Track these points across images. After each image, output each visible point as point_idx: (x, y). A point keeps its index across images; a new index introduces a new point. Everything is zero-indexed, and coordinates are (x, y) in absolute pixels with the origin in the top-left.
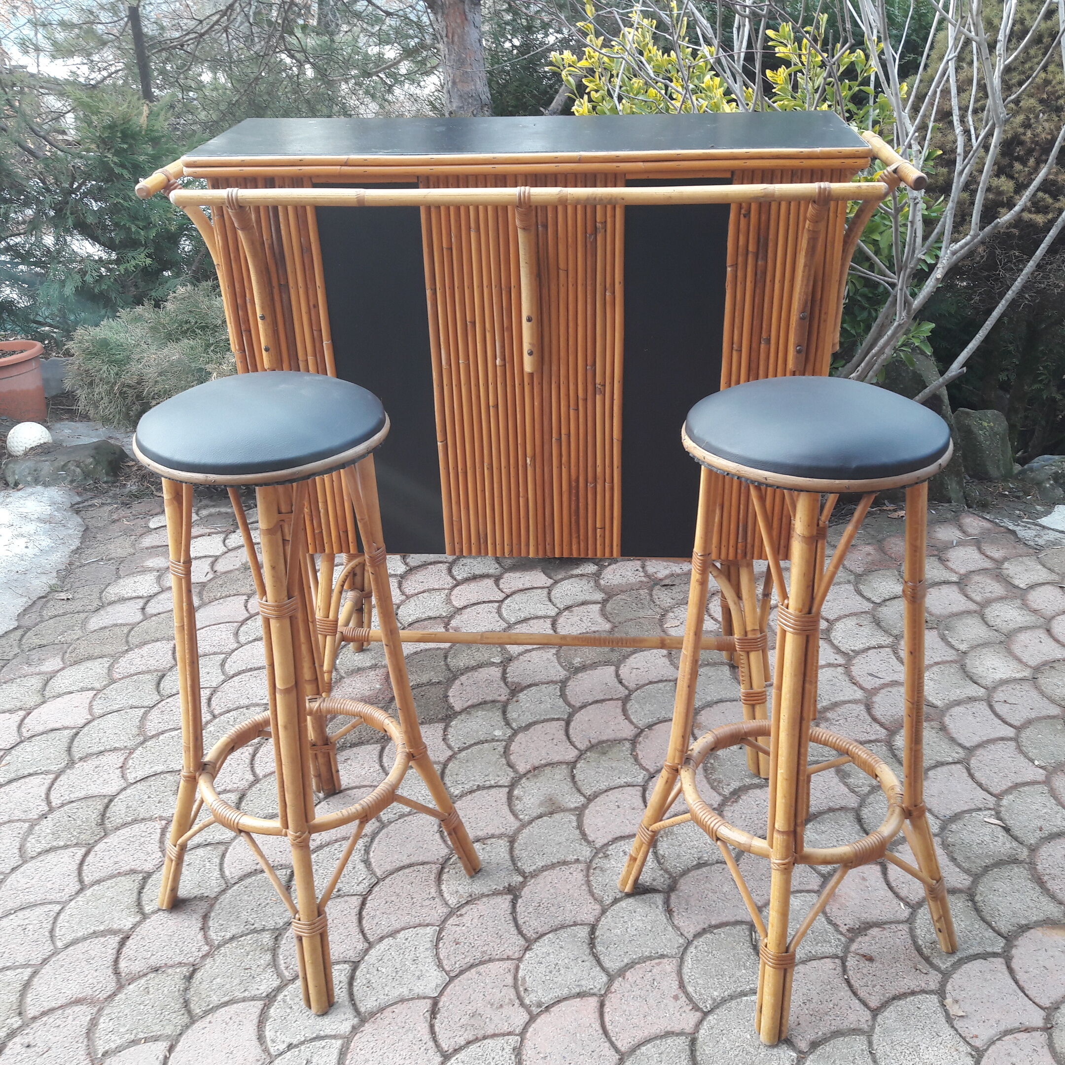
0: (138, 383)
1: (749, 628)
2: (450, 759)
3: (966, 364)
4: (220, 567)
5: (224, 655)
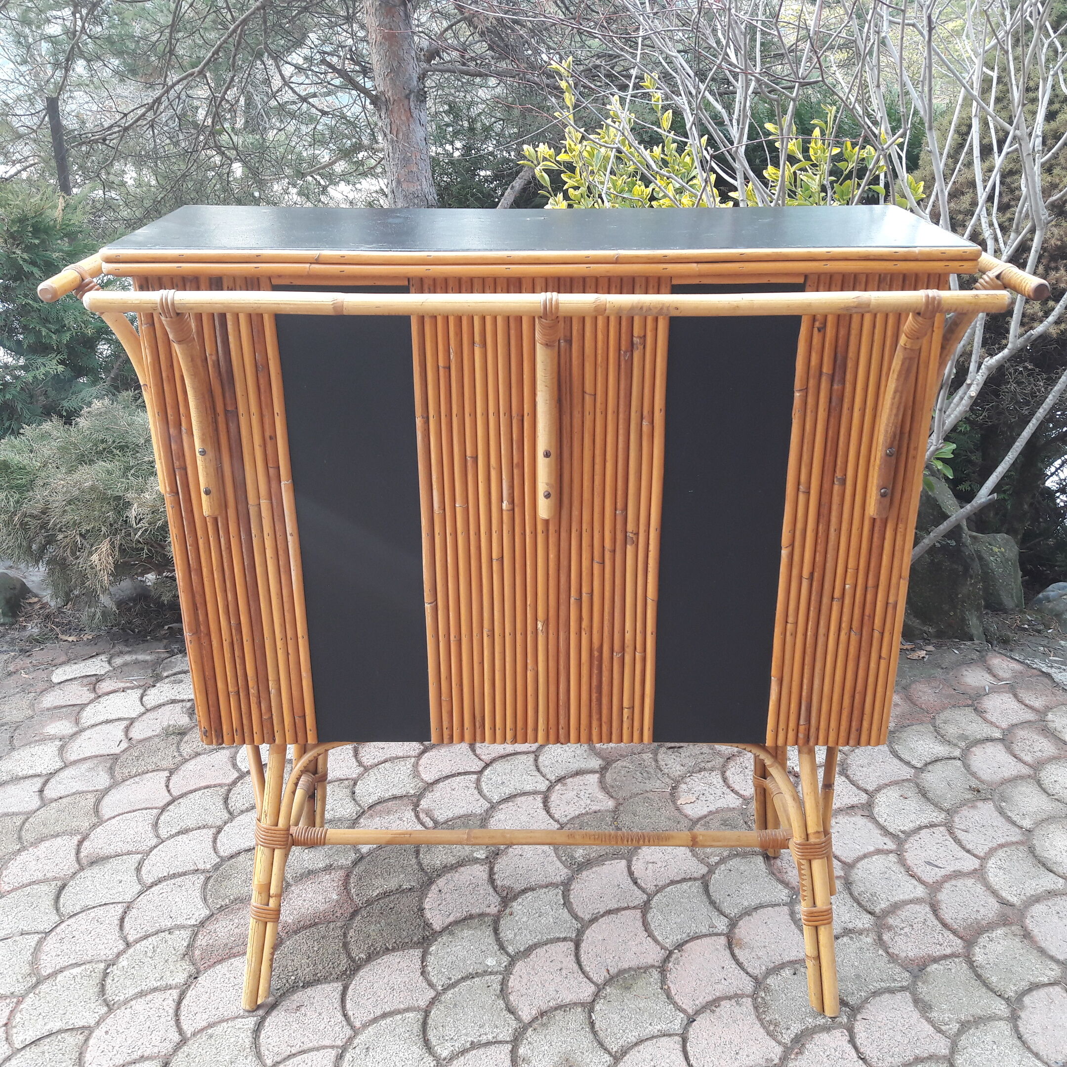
0: (43, 513)
1: (811, 830)
2: (432, 1002)
3: (997, 489)
4: (137, 733)
5: (140, 856)
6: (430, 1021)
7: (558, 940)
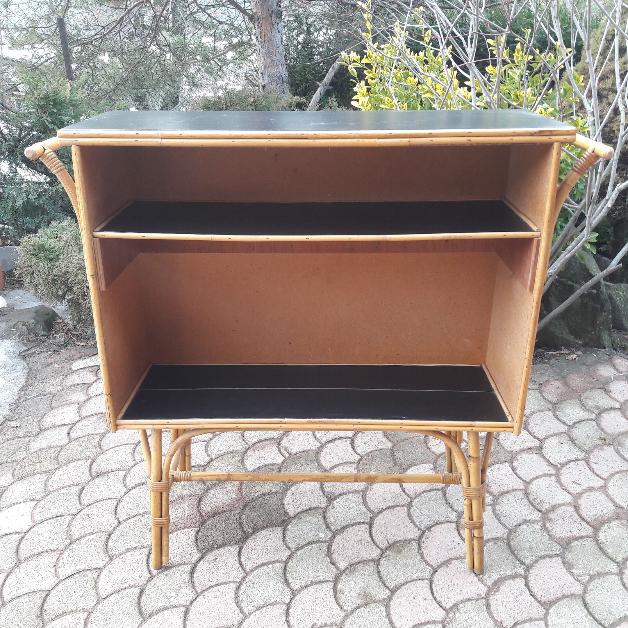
0: (65, 274)
2: (289, 557)
3: (622, 261)
5: (125, 472)
6: (288, 569)
7: (360, 523)
